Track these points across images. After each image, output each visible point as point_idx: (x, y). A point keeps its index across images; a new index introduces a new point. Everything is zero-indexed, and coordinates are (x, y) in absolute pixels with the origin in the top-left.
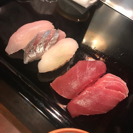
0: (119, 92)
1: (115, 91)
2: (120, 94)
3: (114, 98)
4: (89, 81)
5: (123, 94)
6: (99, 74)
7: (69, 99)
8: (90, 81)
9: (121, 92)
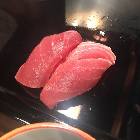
0: (99, 59)
1: (92, 59)
2: (101, 62)
3: (94, 68)
4: (57, 58)
5: (106, 60)
6: (69, 46)
7: (39, 87)
8: (60, 58)
9: (101, 59)
